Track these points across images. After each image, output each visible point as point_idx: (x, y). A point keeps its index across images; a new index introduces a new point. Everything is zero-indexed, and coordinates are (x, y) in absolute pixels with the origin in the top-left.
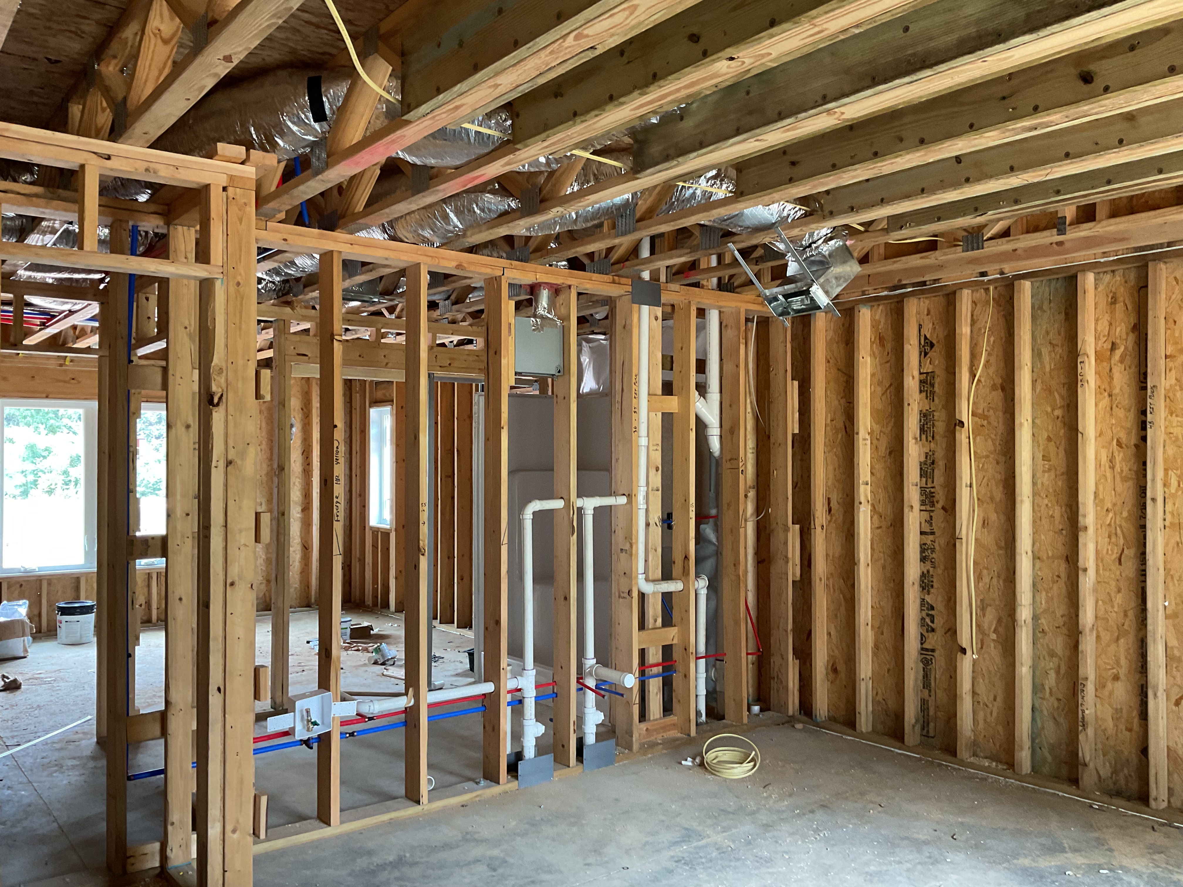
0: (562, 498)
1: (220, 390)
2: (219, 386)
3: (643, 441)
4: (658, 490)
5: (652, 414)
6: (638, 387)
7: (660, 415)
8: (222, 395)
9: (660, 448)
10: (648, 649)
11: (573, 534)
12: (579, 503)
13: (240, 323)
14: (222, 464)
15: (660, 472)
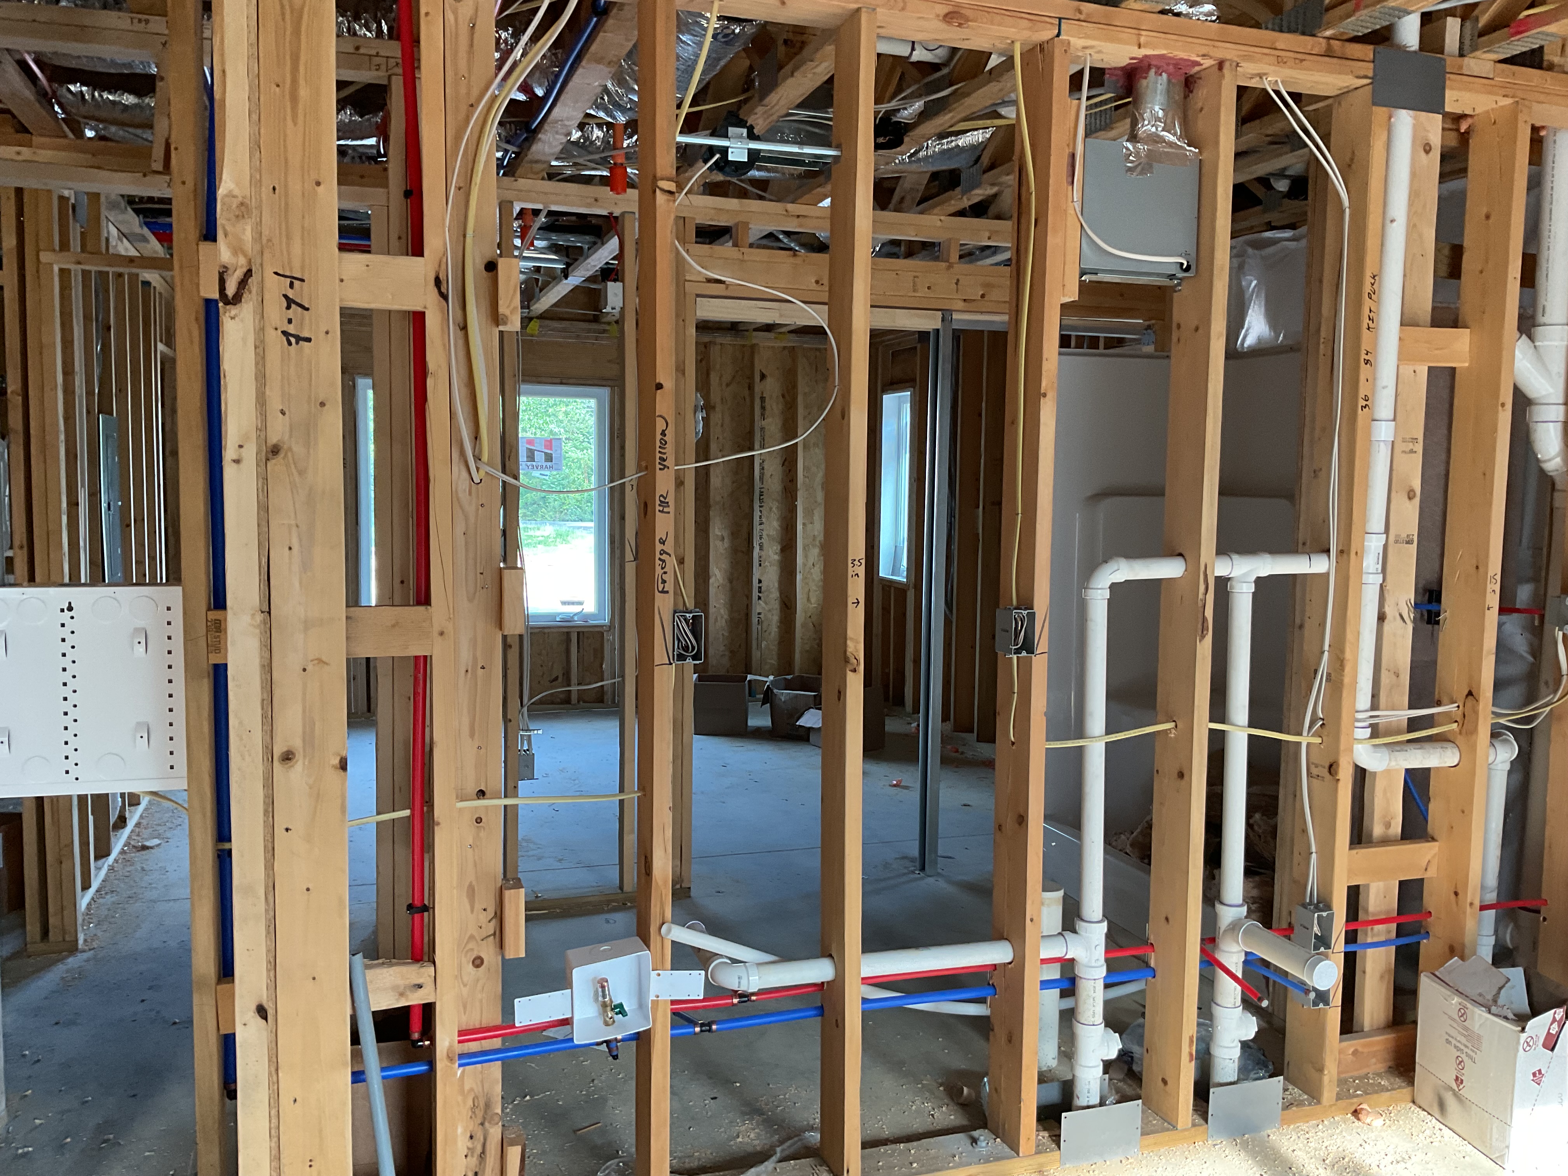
0: (1181, 555)
1: (242, 261)
2: (237, 250)
3: (1384, 432)
4: (1409, 542)
5: (1406, 370)
6: (1378, 302)
7: (1423, 371)
8: (249, 273)
9: (1419, 448)
10: (1367, 886)
11: (1203, 637)
12: (1222, 568)
13: (295, 81)
14: (250, 454)
15: (1417, 500)
